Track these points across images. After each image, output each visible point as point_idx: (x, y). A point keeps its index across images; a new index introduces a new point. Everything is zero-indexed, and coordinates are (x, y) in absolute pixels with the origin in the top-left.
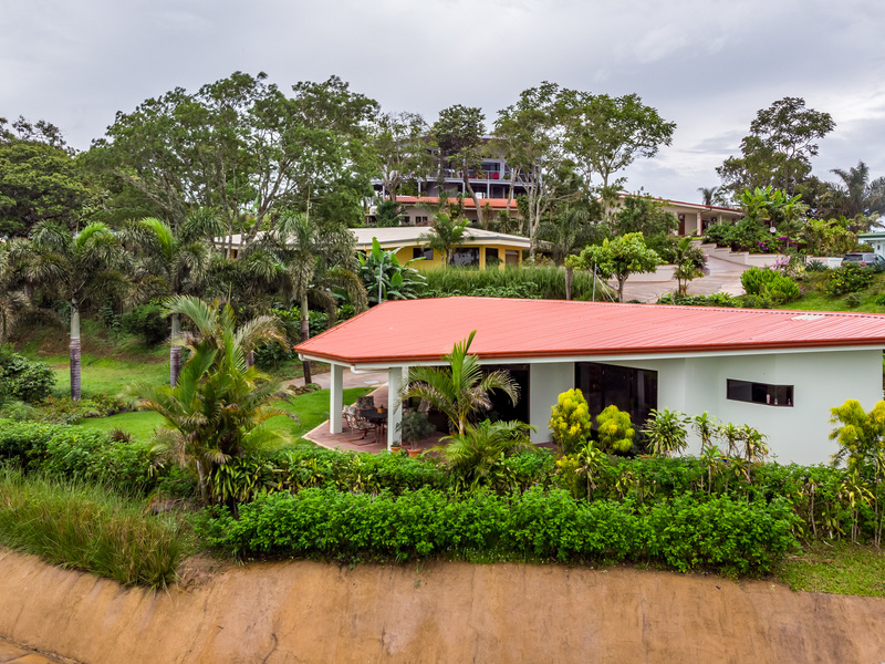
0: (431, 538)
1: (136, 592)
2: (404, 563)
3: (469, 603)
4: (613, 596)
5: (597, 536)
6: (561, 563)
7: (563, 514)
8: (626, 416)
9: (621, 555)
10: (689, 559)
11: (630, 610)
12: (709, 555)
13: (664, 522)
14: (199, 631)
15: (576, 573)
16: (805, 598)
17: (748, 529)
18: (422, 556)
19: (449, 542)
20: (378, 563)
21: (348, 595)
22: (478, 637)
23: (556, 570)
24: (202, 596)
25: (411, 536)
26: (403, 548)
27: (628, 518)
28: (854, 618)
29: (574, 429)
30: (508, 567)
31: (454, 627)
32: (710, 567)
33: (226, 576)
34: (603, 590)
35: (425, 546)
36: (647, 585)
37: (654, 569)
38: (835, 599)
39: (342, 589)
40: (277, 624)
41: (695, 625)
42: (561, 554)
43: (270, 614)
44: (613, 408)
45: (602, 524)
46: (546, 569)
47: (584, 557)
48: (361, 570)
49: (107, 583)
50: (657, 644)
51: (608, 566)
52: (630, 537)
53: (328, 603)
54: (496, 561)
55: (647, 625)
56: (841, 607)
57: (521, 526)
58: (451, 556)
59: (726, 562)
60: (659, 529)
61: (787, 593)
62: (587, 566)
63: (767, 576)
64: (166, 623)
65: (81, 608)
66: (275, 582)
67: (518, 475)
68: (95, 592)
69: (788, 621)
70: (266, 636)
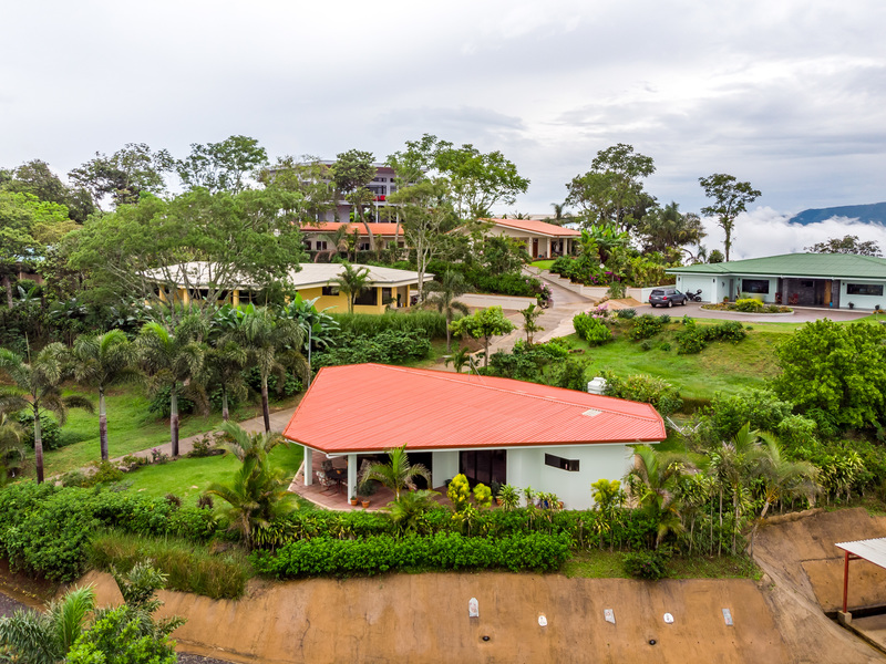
0: (387, 563)
1: (222, 603)
2: (372, 576)
3: (409, 596)
4: (482, 587)
5: (474, 557)
6: (456, 571)
7: (456, 547)
8: (489, 489)
9: (486, 565)
10: (519, 565)
11: (490, 593)
12: (529, 563)
13: (507, 548)
14: (265, 621)
15: (463, 576)
16: (573, 581)
17: (548, 550)
18: (382, 572)
19: (397, 564)
20: (358, 577)
21: (345, 596)
22: (415, 613)
23: (453, 575)
24: (262, 601)
25: (377, 562)
26: (372, 569)
27: (489, 547)
28: (594, 589)
29: (461, 499)
30: (428, 575)
31: (402, 608)
32: (528, 568)
33: (274, 590)
34: (477, 584)
35: (384, 567)
36: (499, 580)
37: (503, 572)
38: (586, 581)
39: (341, 593)
40: (308, 614)
41: (521, 599)
42: (455, 567)
43: (303, 609)
44: (481, 485)
45: (476, 551)
46: (448, 575)
47: (467, 568)
48: (349, 581)
49: (203, 598)
50: (503, 609)
51: (479, 572)
52: (490, 556)
53: (334, 600)
54: (422, 572)
55: (498, 600)
56: (589, 584)
57: (435, 554)
58: (397, 571)
59: (538, 566)
60: (505, 552)
61: (565, 579)
62: (469, 572)
63: (556, 572)
64: (244, 618)
65: (190, 613)
66: (303, 592)
67: (431, 525)
68: (197, 603)
69: (564, 593)
70: (303, 620)
